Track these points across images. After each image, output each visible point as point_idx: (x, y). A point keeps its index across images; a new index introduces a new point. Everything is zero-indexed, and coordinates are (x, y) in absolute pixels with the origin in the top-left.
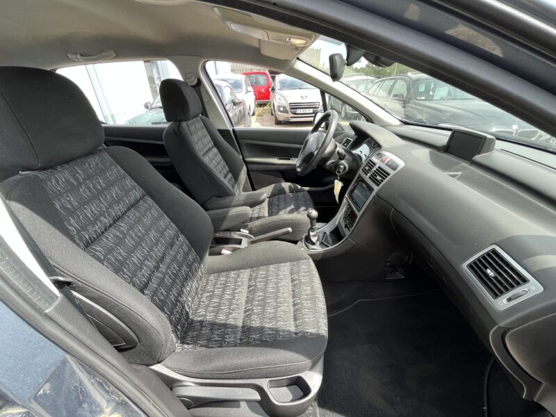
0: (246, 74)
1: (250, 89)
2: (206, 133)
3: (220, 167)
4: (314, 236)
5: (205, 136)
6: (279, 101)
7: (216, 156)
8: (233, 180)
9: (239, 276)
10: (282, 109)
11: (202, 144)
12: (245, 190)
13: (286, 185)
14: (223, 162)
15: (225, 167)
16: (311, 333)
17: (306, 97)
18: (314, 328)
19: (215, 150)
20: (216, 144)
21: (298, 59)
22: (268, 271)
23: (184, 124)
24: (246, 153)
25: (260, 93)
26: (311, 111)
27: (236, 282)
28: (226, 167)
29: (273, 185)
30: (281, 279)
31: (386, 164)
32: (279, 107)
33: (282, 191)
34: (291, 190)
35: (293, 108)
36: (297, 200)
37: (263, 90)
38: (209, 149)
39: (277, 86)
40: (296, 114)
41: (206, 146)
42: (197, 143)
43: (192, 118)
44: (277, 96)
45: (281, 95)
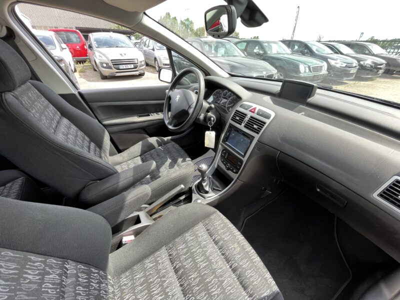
0: (54, 31)
1: (64, 46)
2: (47, 102)
3: (79, 140)
4: (206, 186)
5: (47, 107)
6: (100, 58)
7: (69, 128)
8: (98, 149)
9: (157, 262)
10: (105, 65)
11: (47, 119)
12: (111, 154)
13: (153, 140)
14: (80, 133)
15: (84, 138)
16: (267, 296)
17: (125, 54)
18: (267, 290)
19: (65, 121)
20: (64, 114)
21: (145, 13)
22: (186, 242)
23: (9, 97)
24: (101, 117)
25: (75, 50)
26: (132, 66)
27: (158, 271)
28: (86, 137)
29: (140, 143)
30: (205, 247)
31: (258, 114)
32: (102, 63)
33: (151, 147)
34: (160, 144)
35: (116, 64)
36: (169, 152)
37: (78, 47)
38: (58, 123)
39: (94, 44)
40: (119, 69)
41: (52, 120)
42: (40, 120)
43: (19, 86)
44: (97, 54)
45: (100, 52)
